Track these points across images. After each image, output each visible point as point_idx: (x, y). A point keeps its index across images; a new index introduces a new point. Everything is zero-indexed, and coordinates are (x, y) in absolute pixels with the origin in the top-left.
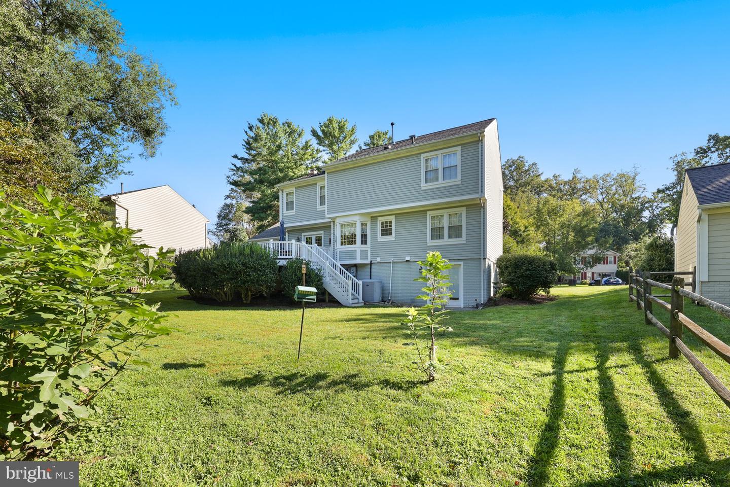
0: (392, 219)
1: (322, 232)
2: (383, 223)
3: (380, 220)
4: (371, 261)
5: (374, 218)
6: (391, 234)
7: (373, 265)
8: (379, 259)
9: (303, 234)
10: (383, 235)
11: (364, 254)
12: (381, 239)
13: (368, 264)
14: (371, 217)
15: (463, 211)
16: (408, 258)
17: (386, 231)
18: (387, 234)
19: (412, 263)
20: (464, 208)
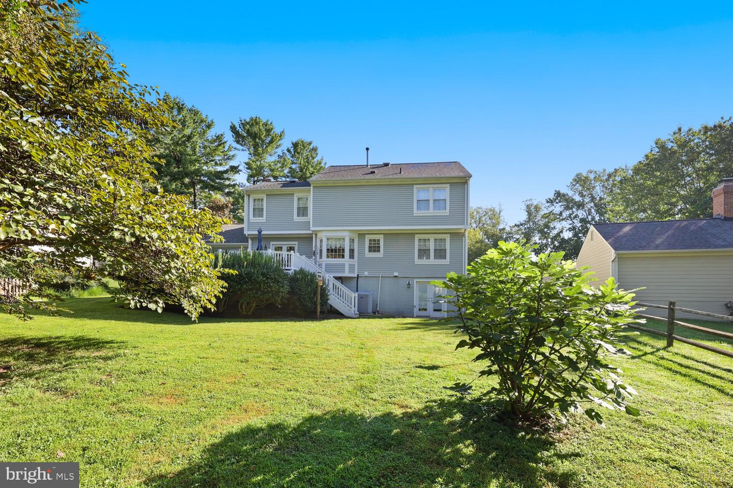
0: (381, 238)
1: (296, 243)
2: (370, 240)
3: (368, 238)
4: (358, 275)
5: (362, 235)
6: (379, 251)
7: (359, 279)
8: (366, 274)
9: (272, 243)
10: (370, 251)
11: (352, 267)
12: (368, 255)
13: (354, 277)
14: (359, 234)
15: (448, 237)
16: (396, 274)
17: (374, 248)
18: (374, 251)
19: (400, 279)
20: (449, 235)
